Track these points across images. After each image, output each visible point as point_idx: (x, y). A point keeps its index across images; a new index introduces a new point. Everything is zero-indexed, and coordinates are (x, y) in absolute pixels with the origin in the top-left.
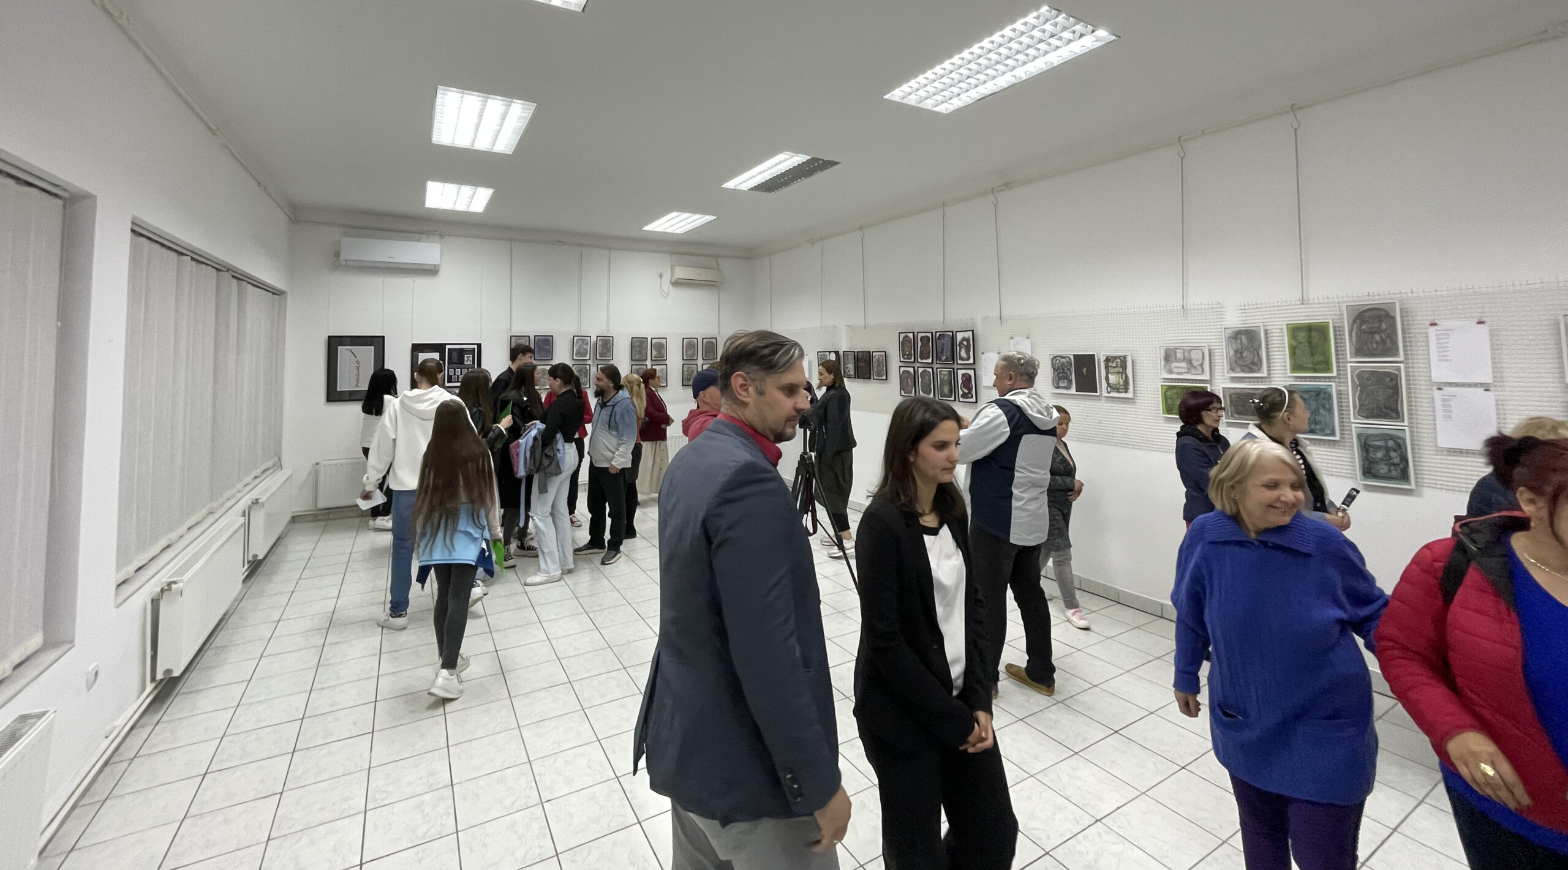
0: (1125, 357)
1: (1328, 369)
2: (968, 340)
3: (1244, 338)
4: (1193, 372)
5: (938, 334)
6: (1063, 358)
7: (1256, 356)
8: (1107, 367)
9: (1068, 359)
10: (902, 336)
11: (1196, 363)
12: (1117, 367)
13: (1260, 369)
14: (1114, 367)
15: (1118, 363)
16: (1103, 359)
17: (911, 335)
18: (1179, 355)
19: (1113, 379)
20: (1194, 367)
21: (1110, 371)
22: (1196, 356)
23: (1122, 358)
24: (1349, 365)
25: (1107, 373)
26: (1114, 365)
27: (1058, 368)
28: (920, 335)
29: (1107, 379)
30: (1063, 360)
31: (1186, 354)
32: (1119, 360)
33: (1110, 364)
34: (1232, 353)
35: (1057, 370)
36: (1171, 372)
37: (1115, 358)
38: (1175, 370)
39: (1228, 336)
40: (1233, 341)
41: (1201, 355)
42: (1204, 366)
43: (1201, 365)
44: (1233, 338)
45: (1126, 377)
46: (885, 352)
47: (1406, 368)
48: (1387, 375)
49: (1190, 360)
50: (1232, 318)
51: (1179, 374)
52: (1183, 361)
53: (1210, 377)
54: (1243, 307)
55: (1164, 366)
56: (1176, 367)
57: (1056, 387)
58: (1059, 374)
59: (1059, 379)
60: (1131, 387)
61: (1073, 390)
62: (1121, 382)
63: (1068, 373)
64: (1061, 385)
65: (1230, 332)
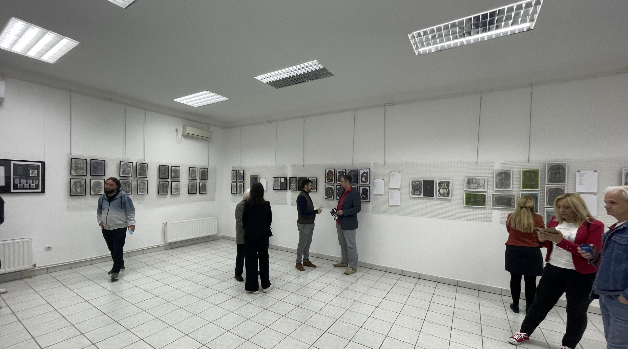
1: (537, 187)
2: (367, 173)
3: (503, 175)
4: (480, 188)
5: (349, 170)
6: (418, 182)
8: (439, 186)
9: (420, 182)
10: (327, 171)
11: (481, 184)
12: (445, 186)
13: (509, 187)
15: (446, 185)
16: (438, 182)
17: (333, 170)
18: (474, 181)
19: (442, 191)
20: (481, 186)
21: (441, 188)
22: (482, 182)
23: (447, 182)
24: (546, 186)
25: (439, 188)
26: (443, 185)
27: (415, 186)
28: (338, 170)
29: (439, 191)
30: (418, 183)
31: (477, 181)
32: (446, 183)
33: (441, 185)
34: (498, 180)
35: (414, 187)
36: (470, 188)
39: (497, 174)
40: (499, 176)
41: (484, 181)
42: (485, 186)
43: (484, 185)
44: (499, 175)
45: (449, 190)
46: (316, 178)
47: (567, 187)
48: (560, 189)
49: (479, 183)
50: (498, 167)
51: (473, 189)
52: (475, 184)
53: (487, 190)
54: (504, 163)
55: (467, 186)
56: (472, 186)
57: (413, 195)
58: (415, 189)
59: (415, 191)
60: (450, 194)
61: (422, 196)
62: (446, 192)
63: (420, 188)
64: (415, 193)
65: (498, 172)
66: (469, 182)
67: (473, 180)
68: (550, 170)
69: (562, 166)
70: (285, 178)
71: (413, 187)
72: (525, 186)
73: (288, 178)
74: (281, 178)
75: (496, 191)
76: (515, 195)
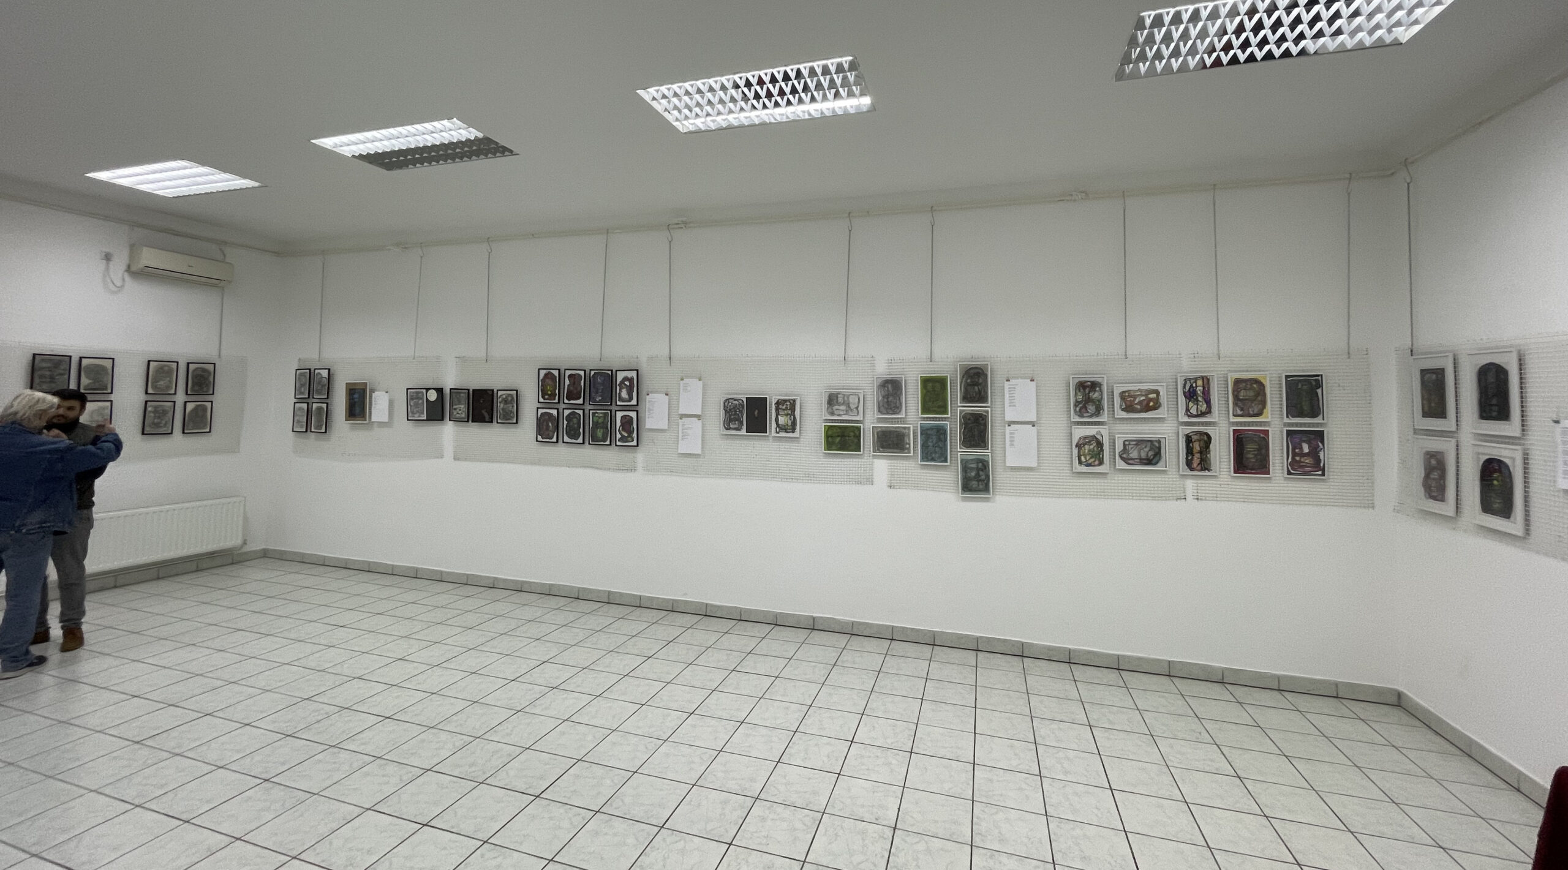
0: (794, 401)
1: (945, 412)
2: (631, 380)
3: (890, 386)
4: (851, 414)
5: (593, 373)
6: (735, 400)
7: (898, 401)
8: (777, 409)
9: (741, 402)
10: (543, 373)
11: (853, 407)
12: (787, 409)
13: (900, 412)
14: (784, 410)
15: (788, 406)
16: (774, 402)
17: (556, 373)
18: (840, 400)
19: (782, 420)
20: (851, 410)
21: (780, 413)
22: (853, 400)
23: (791, 402)
24: (959, 409)
25: (777, 415)
26: (784, 407)
27: (730, 410)
28: (568, 373)
29: (777, 420)
30: (736, 402)
31: (846, 399)
32: (788, 403)
33: (780, 406)
34: (880, 398)
35: (729, 412)
36: (832, 414)
37: (785, 401)
38: (836, 412)
39: (878, 384)
40: (882, 388)
41: (857, 400)
42: (859, 409)
43: (857, 408)
44: (882, 386)
45: (795, 418)
46: (517, 391)
47: (991, 411)
48: (980, 416)
49: (849, 404)
50: (882, 370)
51: (839, 415)
52: (843, 404)
53: (863, 418)
54: (890, 361)
55: (828, 408)
56: (837, 409)
57: (727, 429)
58: (730, 416)
59: (731, 420)
60: (798, 427)
61: (744, 432)
62: (790, 423)
63: (740, 415)
64: (732, 426)
65: (880, 381)
66: (832, 400)
67: (837, 397)
68: (963, 377)
69: (982, 370)
70: (440, 391)
71: (726, 411)
72: (925, 409)
73: (447, 391)
74: (427, 390)
75: (880, 420)
76: (909, 427)
